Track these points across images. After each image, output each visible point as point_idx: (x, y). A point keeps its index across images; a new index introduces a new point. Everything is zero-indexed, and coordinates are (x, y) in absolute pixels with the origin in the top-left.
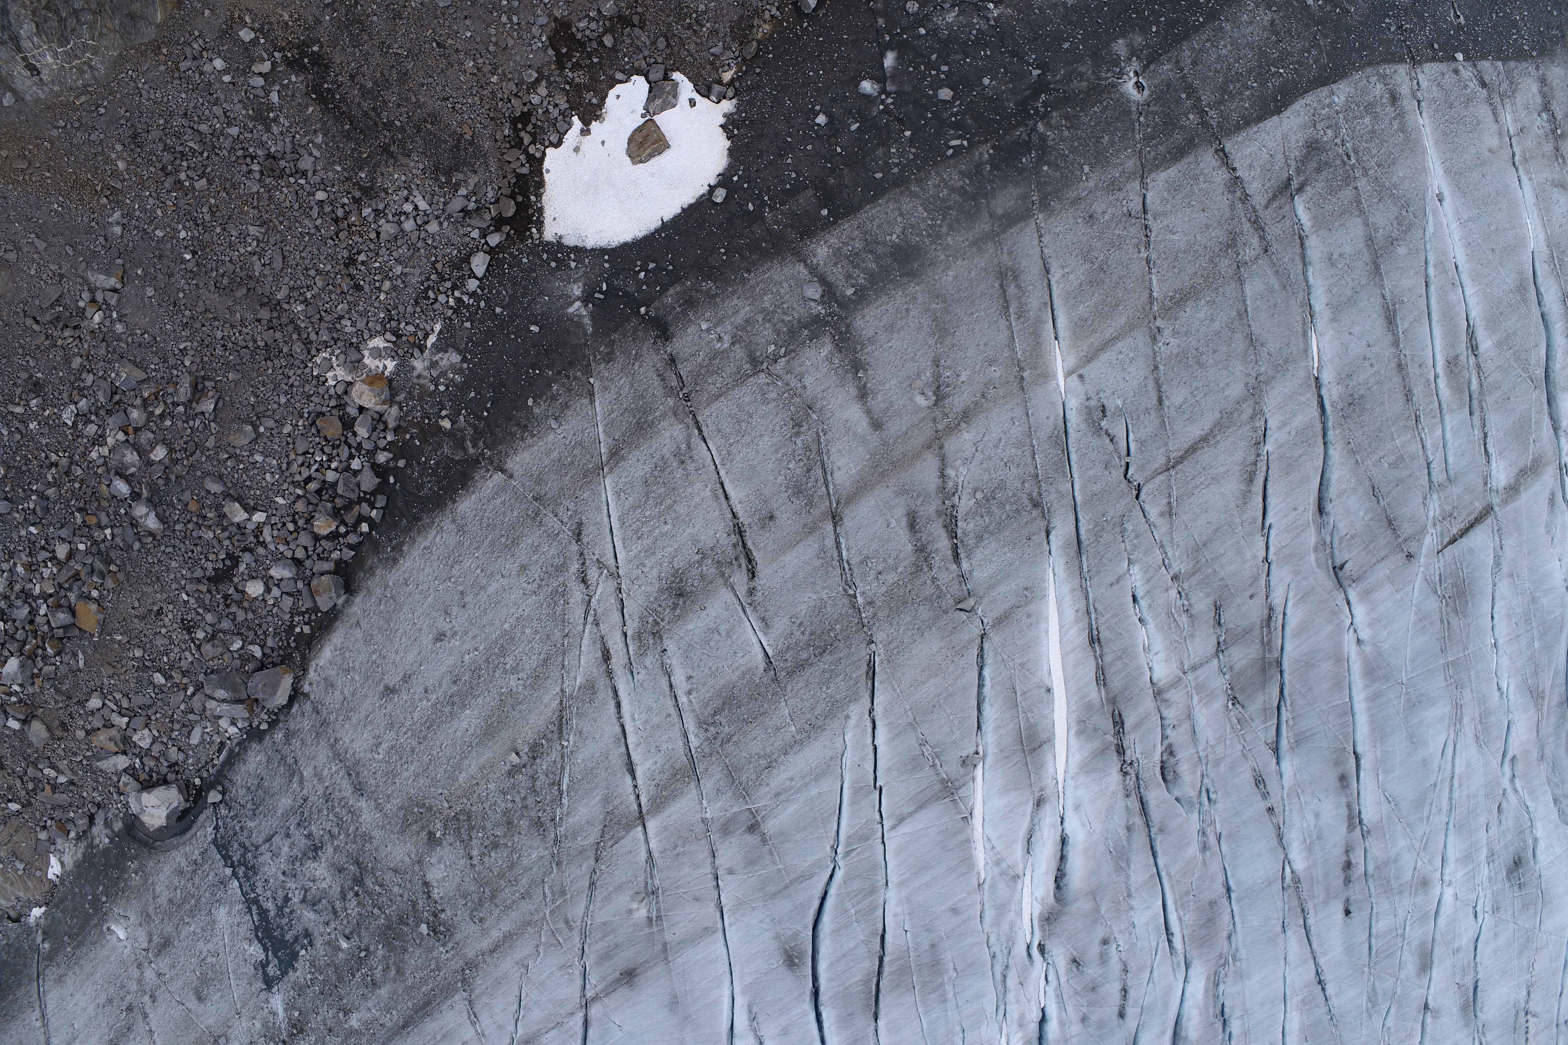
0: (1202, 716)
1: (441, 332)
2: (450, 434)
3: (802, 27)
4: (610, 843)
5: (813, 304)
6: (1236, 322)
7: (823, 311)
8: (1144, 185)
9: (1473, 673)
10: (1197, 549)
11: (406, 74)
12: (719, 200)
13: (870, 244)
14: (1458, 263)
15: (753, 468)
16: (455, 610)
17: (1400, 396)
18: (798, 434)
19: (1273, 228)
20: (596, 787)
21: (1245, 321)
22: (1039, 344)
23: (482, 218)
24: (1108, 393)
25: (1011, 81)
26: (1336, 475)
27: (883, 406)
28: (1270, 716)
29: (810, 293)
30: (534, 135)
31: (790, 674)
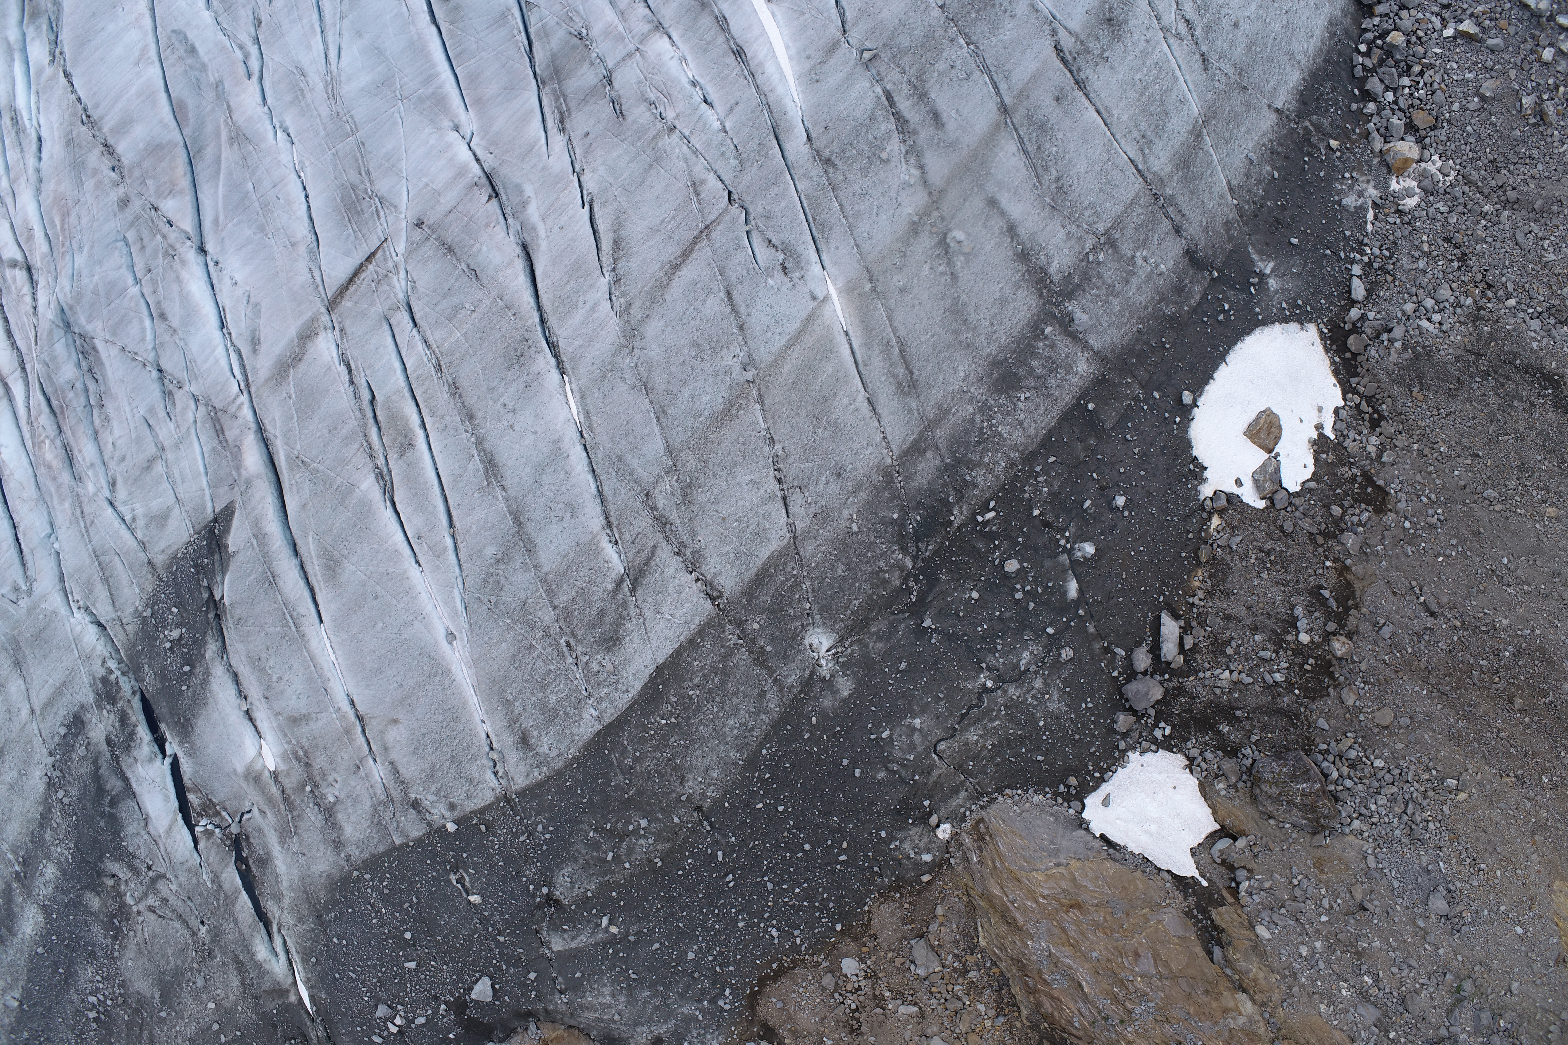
0: (609, 16)
1: (1366, 222)
2: (1327, 135)
3: (1164, 595)
5: (1077, 310)
6: (666, 402)
7: (1067, 304)
8: (791, 528)
9: (322, 133)
11: (1492, 421)
12: (1186, 393)
13: (1041, 386)
14: (417, 566)
15: (1086, 142)
17: (464, 384)
18: (1058, 179)
19: (644, 525)
21: (657, 407)
22: (863, 321)
23: (1373, 328)
24: (784, 289)
25: (949, 605)
26: (522, 280)
27: (992, 223)
28: (537, 34)
29: (1085, 318)
30: (1361, 412)
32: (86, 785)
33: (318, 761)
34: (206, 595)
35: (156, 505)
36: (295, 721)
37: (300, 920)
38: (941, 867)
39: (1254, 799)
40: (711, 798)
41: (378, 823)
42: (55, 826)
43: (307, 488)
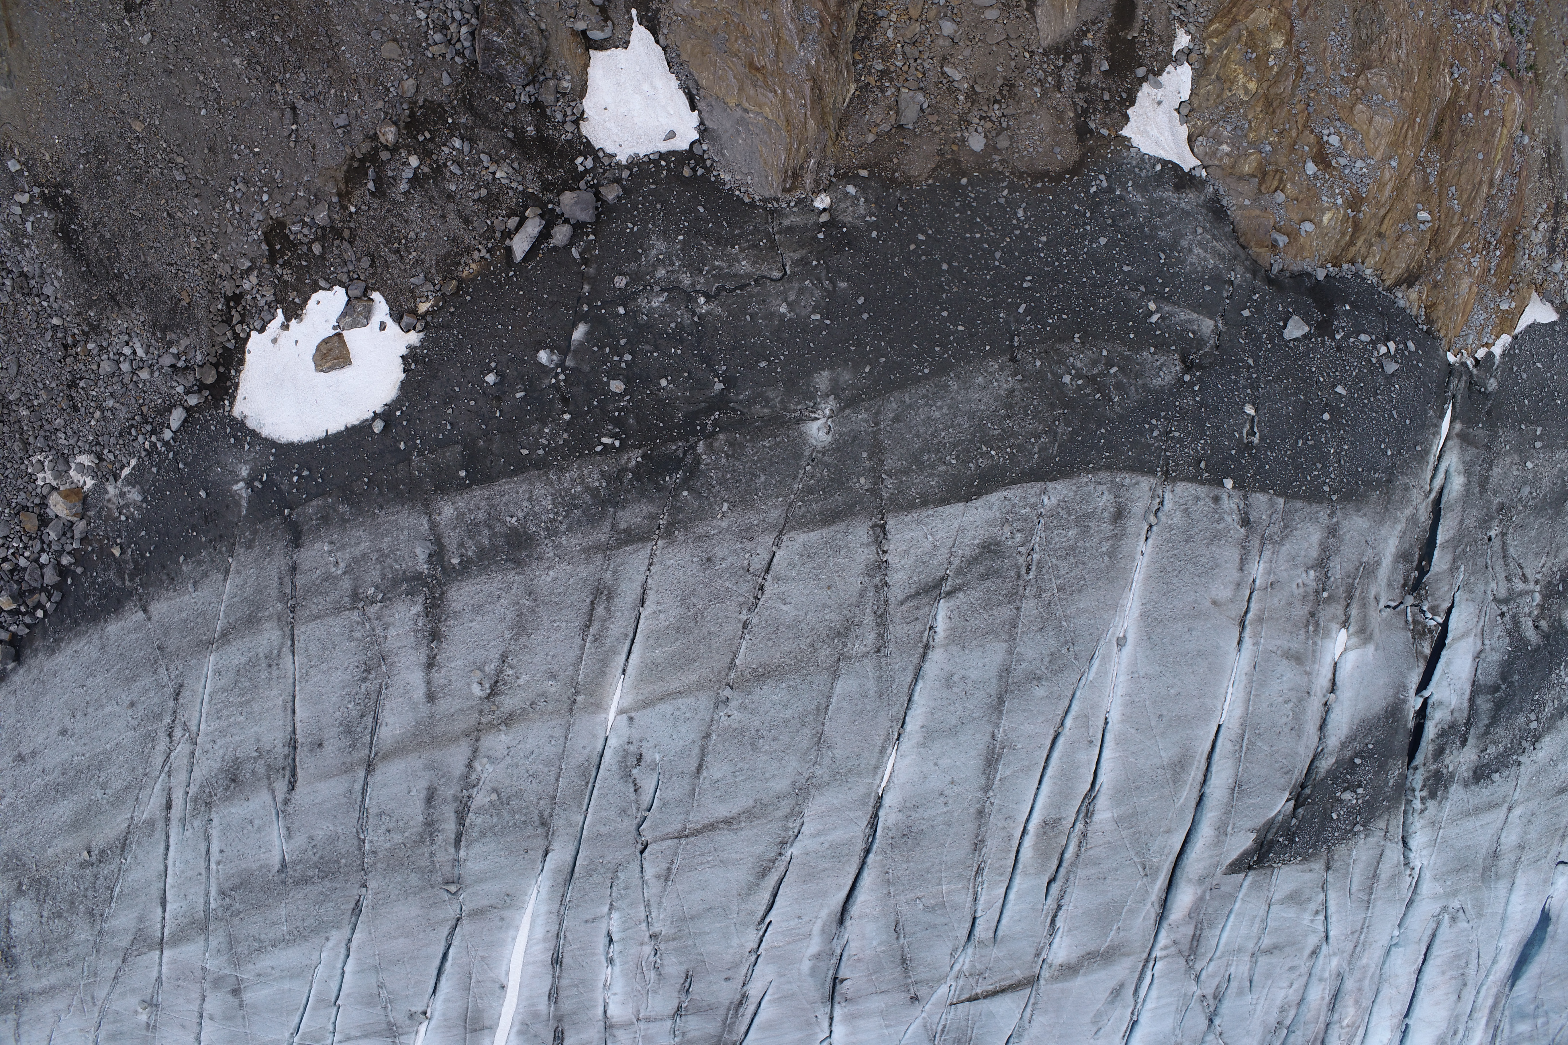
1: (133, 468)
2: (117, 562)
3: (507, 275)
4: (135, 953)
5: (421, 561)
6: (811, 717)
7: (426, 571)
8: (778, 541)
10: (683, 919)
11: (138, 235)
13: (492, 518)
14: (1109, 720)
15: (320, 695)
16: (79, 715)
17: (967, 844)
18: (365, 679)
19: (898, 628)
20: (136, 905)
21: (821, 718)
22: (603, 673)
23: (186, 378)
24: (651, 744)
25: (690, 390)
26: (862, 896)
27: (443, 681)
29: (418, 551)
30: (243, 316)
31: (296, 883)
32: (1508, 719)
33: (1301, 613)
34: (1301, 811)
35: (1290, 913)
36: (1297, 658)
37: (1407, 489)
38: (846, 174)
39: (545, 55)
40: (996, 362)
41: (1288, 526)
42: (1556, 702)
43: (1155, 846)
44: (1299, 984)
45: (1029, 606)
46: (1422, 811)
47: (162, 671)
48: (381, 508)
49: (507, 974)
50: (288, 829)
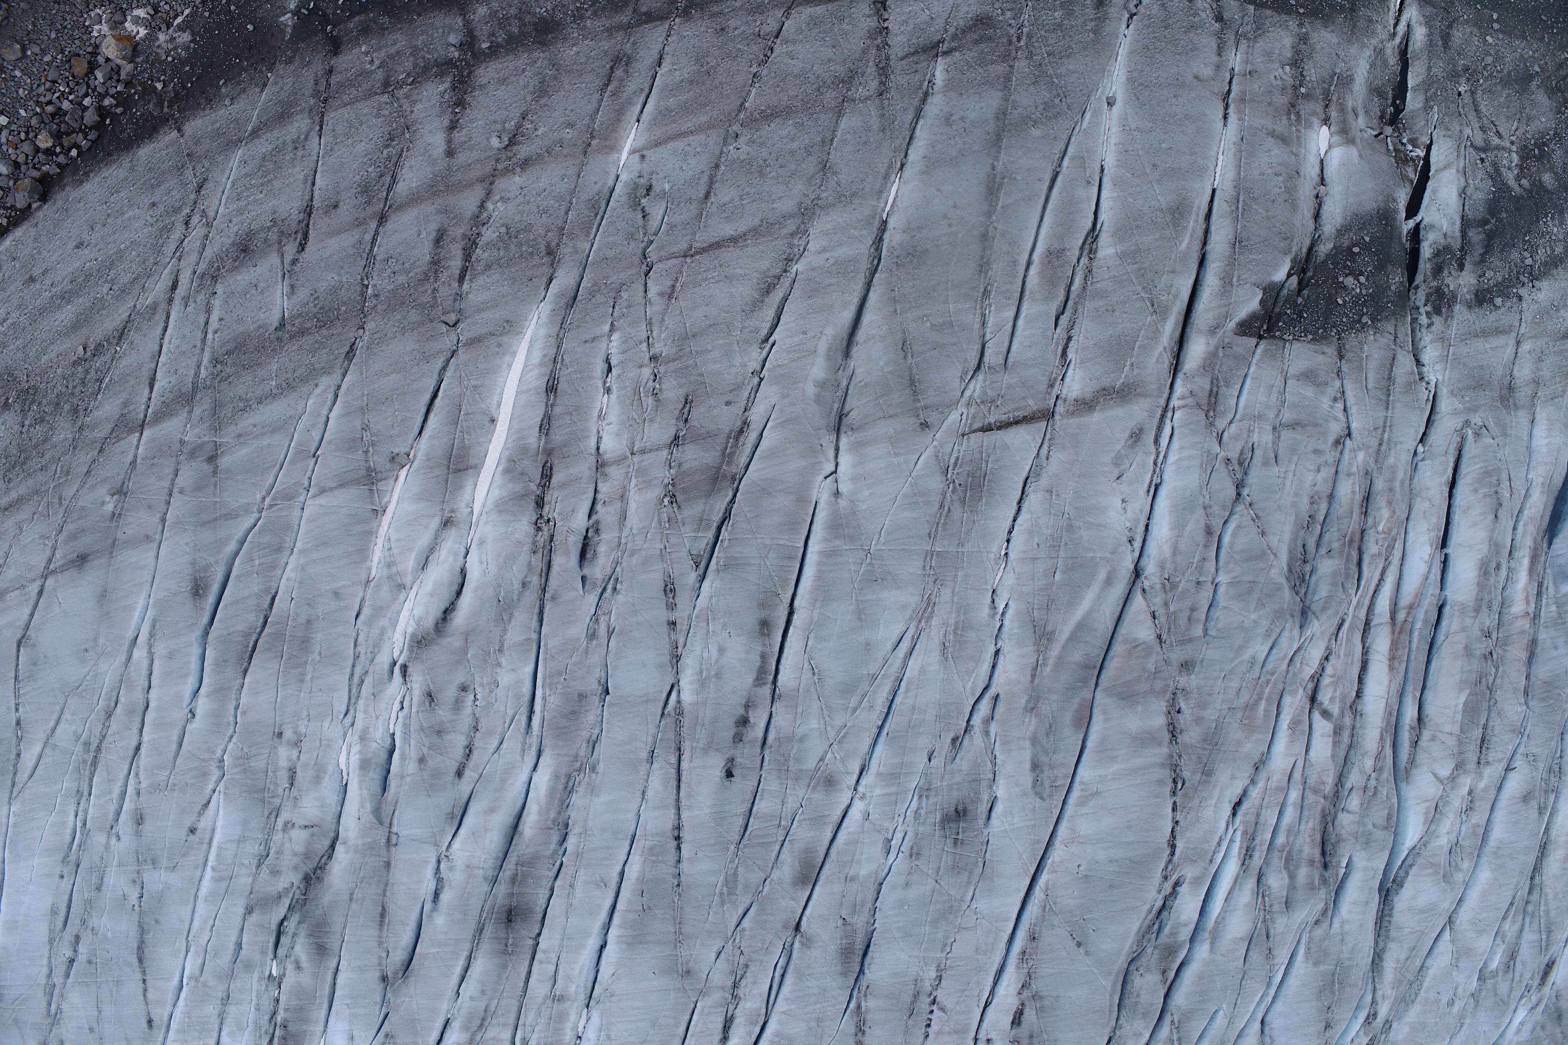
0: (635, 500)
2: (159, 95)
4: (114, 441)
5: (453, 49)
6: (817, 148)
7: (457, 56)
8: (787, 14)
9: (960, 575)
10: (685, 338)
13: (522, 13)
14: (1105, 167)
15: (342, 164)
16: (98, 227)
17: (972, 265)
18: (387, 146)
19: (899, 78)
20: (124, 390)
21: (827, 148)
22: (618, 121)
24: (661, 177)
26: (870, 317)
27: (463, 139)
28: (708, 527)
29: (451, 40)
31: (292, 337)
32: (1502, 251)
33: (1282, 101)
34: (1305, 292)
35: (1309, 392)
36: (1284, 140)
37: (1371, 22)
41: (1259, 30)
42: (1548, 249)
43: (1163, 282)
44: (1327, 473)
45: (1022, 65)
46: (1429, 325)
47: (189, 173)
48: (419, 15)
49: (499, 405)
50: (292, 287)
